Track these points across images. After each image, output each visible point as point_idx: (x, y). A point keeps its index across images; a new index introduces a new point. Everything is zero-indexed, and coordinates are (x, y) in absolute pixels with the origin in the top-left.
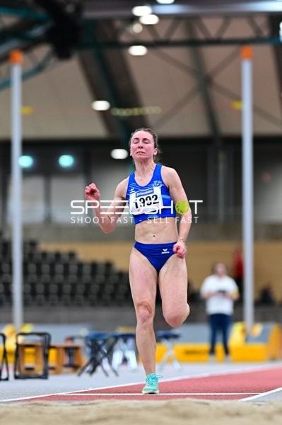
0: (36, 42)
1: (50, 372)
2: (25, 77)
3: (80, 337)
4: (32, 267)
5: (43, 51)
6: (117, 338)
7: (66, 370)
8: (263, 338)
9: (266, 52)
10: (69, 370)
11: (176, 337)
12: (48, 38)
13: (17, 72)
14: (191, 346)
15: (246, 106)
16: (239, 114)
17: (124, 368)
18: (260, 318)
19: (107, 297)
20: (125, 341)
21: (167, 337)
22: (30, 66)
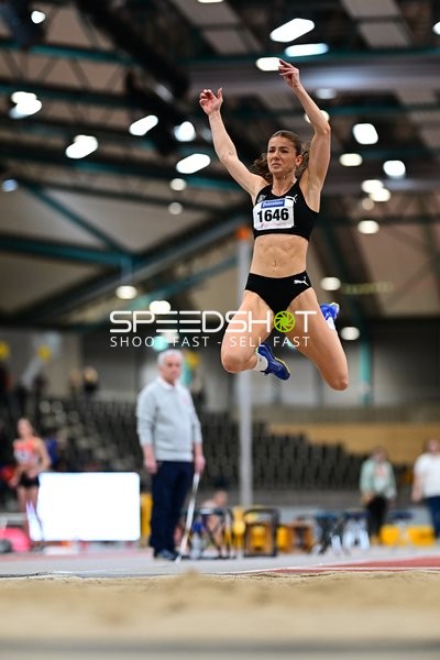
1: (280, 551)
3: (311, 517)
7: (296, 550)
17: (355, 549)
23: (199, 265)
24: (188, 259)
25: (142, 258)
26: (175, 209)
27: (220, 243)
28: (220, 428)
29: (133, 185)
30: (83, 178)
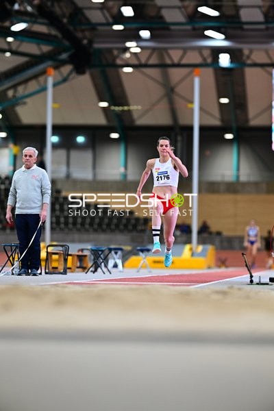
0: (63, 63)
1: (68, 270)
2: (55, 85)
3: (88, 249)
4: (57, 207)
5: (67, 69)
6: (110, 250)
7: (77, 270)
8: (203, 254)
9: (209, 72)
10: (80, 269)
11: (148, 250)
12: (71, 60)
13: (50, 81)
14: (157, 258)
15: (196, 106)
16: (192, 110)
17: (115, 270)
18: (201, 241)
19: (104, 227)
20: (116, 253)
21: (142, 251)
22: (60, 78)
23: (21, 90)
24: (15, 87)
26: (8, 54)
27: (35, 77)
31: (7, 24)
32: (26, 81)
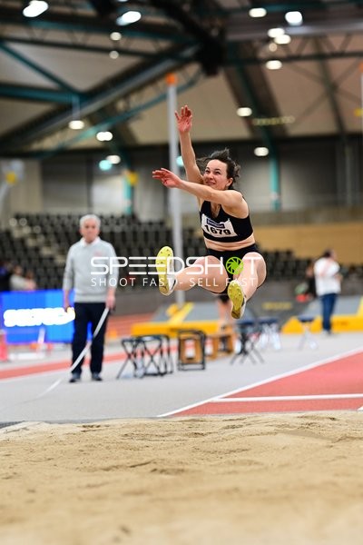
0: (187, 61)
2: (179, 91)
5: (193, 69)
12: (198, 58)
22: (184, 82)
23: (135, 101)
24: (126, 96)
25: (88, 96)
26: (114, 55)
27: (152, 81)
28: (157, 233)
29: (79, 37)
30: (37, 33)
31: (112, 15)
32: (140, 88)
